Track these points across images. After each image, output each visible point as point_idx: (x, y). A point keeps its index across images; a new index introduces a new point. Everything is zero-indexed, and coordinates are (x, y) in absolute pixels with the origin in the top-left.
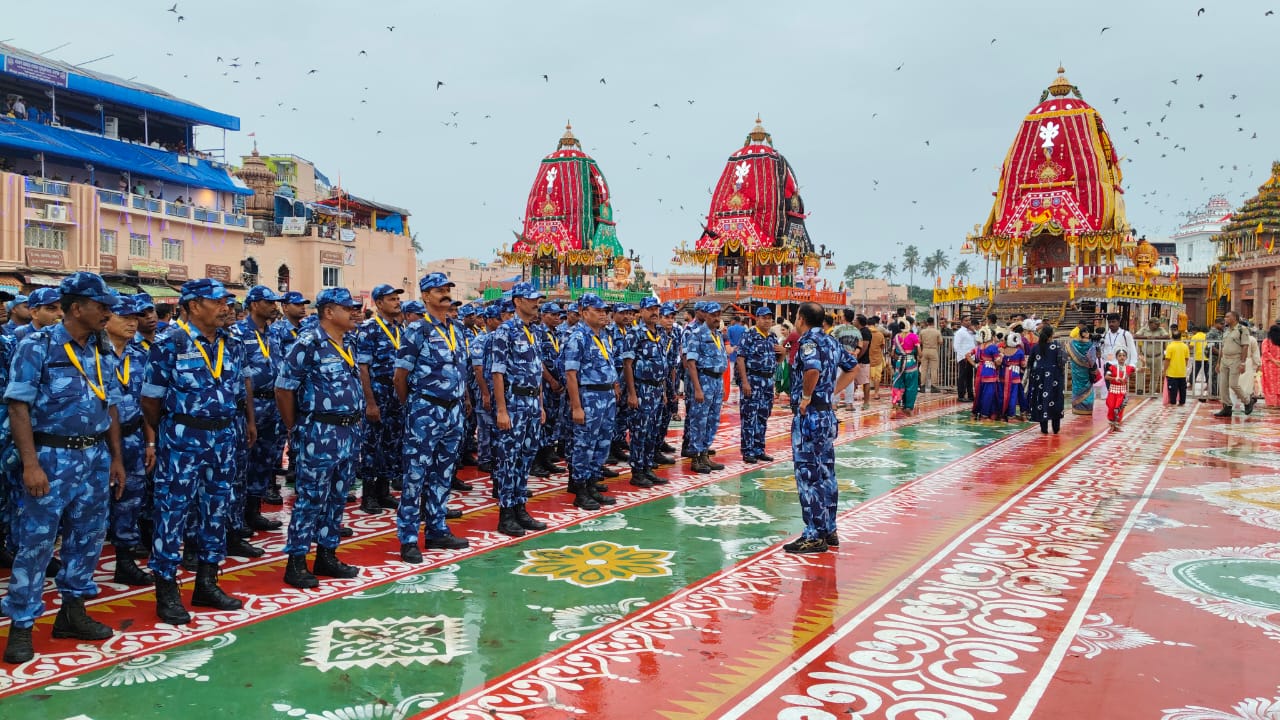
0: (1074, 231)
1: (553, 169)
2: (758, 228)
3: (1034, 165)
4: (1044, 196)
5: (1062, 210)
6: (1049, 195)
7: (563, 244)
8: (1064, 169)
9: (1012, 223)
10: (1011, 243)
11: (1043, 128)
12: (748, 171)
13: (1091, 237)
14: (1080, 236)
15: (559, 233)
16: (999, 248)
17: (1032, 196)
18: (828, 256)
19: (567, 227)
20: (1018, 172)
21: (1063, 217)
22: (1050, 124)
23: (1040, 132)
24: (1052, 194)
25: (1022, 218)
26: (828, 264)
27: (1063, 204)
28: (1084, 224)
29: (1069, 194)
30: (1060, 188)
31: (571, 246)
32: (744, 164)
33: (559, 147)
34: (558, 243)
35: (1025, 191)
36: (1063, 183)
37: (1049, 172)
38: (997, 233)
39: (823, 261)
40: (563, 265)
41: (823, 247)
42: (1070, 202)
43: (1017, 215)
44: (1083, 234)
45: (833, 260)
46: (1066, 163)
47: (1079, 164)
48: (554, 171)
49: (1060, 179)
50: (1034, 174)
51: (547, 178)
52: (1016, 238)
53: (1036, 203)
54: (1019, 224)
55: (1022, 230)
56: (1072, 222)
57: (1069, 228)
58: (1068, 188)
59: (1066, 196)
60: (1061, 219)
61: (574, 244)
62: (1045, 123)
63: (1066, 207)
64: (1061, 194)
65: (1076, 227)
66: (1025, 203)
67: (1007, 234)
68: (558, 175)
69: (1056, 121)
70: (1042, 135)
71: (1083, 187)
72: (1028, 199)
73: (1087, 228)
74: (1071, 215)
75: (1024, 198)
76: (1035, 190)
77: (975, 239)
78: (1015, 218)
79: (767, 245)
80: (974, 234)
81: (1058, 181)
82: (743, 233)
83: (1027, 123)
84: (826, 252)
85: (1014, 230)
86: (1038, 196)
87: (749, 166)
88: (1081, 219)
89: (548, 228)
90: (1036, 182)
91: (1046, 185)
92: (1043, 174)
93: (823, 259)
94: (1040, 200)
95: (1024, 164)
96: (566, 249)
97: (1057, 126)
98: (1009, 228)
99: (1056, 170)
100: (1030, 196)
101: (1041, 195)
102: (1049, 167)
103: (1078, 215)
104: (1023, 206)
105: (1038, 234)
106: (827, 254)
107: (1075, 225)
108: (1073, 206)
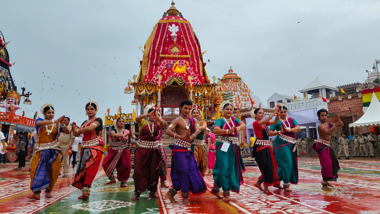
0: (191, 83)
3: (166, 44)
4: (174, 62)
8: (183, 49)
9: (156, 76)
10: (156, 88)
11: (169, 26)
13: (200, 86)
14: (195, 86)
16: (149, 91)
17: (167, 62)
18: (27, 95)
20: (156, 49)
21: (185, 75)
22: (174, 25)
23: (168, 28)
25: (161, 74)
26: (26, 101)
28: (196, 79)
29: (188, 63)
30: (182, 59)
35: (163, 59)
36: (184, 56)
37: (175, 49)
38: (147, 81)
39: (23, 99)
41: (24, 89)
42: (188, 67)
43: (159, 72)
45: (30, 98)
46: (183, 45)
49: (182, 53)
50: (167, 50)
52: (159, 85)
53: (169, 66)
54: (160, 77)
55: (162, 81)
56: (190, 78)
57: (188, 81)
58: (186, 59)
59: (185, 64)
62: (171, 24)
64: (183, 62)
66: (163, 65)
67: (154, 82)
69: (177, 24)
70: (169, 30)
72: (164, 63)
73: (198, 82)
74: (189, 74)
75: (162, 62)
77: (134, 84)
78: (158, 73)
80: (133, 81)
81: (181, 55)
83: (159, 25)
84: (25, 93)
85: (157, 80)
86: (170, 62)
88: (195, 77)
90: (169, 54)
91: (175, 56)
92: (172, 50)
93: (22, 97)
94: (171, 64)
95: (160, 44)
97: (178, 27)
98: (154, 79)
99: (179, 49)
100: (166, 62)
101: (172, 62)
102: (175, 47)
103: (193, 74)
104: (162, 67)
105: (171, 84)
106: (26, 94)
107: (192, 80)
108: (190, 69)
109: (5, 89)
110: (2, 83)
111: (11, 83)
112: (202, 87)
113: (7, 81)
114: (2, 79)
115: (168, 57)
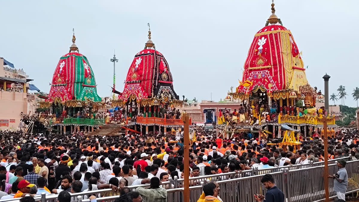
0: (270, 90)
1: (64, 62)
2: (143, 89)
3: (255, 58)
4: (258, 73)
5: (266, 80)
6: (261, 73)
7: (65, 97)
8: (267, 60)
11: (260, 40)
12: (140, 62)
13: (277, 93)
14: (273, 93)
15: (63, 92)
16: (240, 98)
19: (67, 89)
21: (266, 83)
22: (263, 38)
23: (258, 42)
24: (262, 72)
27: (266, 77)
28: (275, 86)
29: (269, 72)
30: (264, 69)
31: (67, 98)
32: (140, 58)
33: (70, 51)
34: (63, 96)
35: (251, 71)
36: (266, 67)
37: (261, 61)
38: (240, 91)
40: (64, 107)
41: (184, 97)
42: (269, 76)
44: (273, 92)
46: (268, 57)
47: (274, 58)
48: (64, 63)
50: (255, 62)
51: (60, 66)
52: (247, 93)
53: (255, 76)
55: (250, 89)
56: (270, 86)
57: (268, 88)
58: (268, 69)
59: (267, 73)
60: (265, 84)
61: (69, 97)
62: (261, 37)
63: (267, 78)
64: (265, 72)
65: (272, 88)
66: (251, 77)
67: (244, 91)
68: (65, 65)
69: (266, 36)
70: (259, 44)
71: (276, 68)
72: (252, 74)
73: (276, 88)
74: (269, 82)
75: (250, 74)
76: (255, 70)
77: (231, 94)
79: (146, 97)
80: (230, 92)
81: (264, 66)
82: (137, 91)
83: (255, 38)
86: (256, 73)
87: (141, 59)
88: (273, 84)
89: (59, 89)
90: (255, 66)
91: (259, 68)
92: (258, 63)
94: (257, 75)
95: (251, 57)
96: (66, 99)
97: (266, 39)
99: (263, 60)
100: (253, 73)
101: (257, 73)
102: (260, 59)
103: (272, 82)
104: (250, 78)
105: (257, 91)
106: (186, 100)
107: (271, 87)
108: (270, 78)
109: (168, 100)
110: (166, 97)
111: (173, 95)
112: (279, 93)
113: (169, 95)
114: (166, 94)
115: (254, 69)
